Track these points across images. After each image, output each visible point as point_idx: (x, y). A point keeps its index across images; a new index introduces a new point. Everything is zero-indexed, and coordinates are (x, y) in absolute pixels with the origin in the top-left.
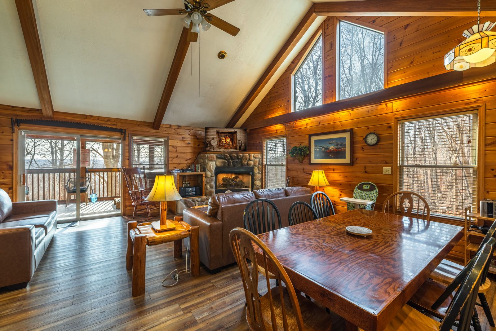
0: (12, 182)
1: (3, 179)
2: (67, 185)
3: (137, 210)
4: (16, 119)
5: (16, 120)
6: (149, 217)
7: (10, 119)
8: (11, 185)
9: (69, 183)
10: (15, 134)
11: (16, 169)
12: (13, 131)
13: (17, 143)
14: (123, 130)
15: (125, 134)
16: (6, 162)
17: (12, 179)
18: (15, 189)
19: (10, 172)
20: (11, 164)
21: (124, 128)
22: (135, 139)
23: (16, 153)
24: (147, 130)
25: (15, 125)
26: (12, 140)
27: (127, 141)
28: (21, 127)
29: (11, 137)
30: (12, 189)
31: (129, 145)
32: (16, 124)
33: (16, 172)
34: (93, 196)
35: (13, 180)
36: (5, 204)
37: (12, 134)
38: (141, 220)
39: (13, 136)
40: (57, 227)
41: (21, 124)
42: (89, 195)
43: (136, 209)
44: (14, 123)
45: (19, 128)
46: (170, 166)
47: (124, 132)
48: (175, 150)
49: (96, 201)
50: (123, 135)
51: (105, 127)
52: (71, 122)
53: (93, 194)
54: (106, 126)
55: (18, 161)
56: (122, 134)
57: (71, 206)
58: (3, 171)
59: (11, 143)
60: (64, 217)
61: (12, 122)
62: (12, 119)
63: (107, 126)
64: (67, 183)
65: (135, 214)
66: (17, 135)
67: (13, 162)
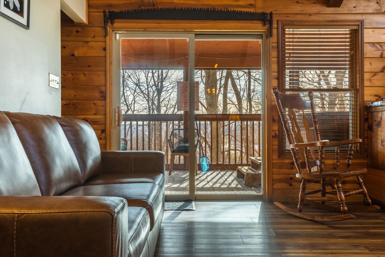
0: (106, 121)
1: (95, 114)
2: (171, 139)
3: (307, 191)
4: (110, 12)
5: (109, 14)
6: (344, 212)
7: (103, 14)
8: (104, 125)
9: (172, 137)
10: (108, 38)
11: (109, 98)
12: (106, 33)
13: (111, 53)
14: (266, 14)
15: (271, 23)
16: (98, 86)
17: (105, 115)
18: (108, 133)
19: (104, 102)
20: (103, 89)
21: (268, 11)
22: (289, 34)
23: (109, 72)
24: (315, 11)
25: (107, 23)
26: (105, 49)
27: (274, 39)
28: (116, 25)
29: (102, 44)
30: (106, 132)
31: (278, 46)
32: (109, 21)
33: (109, 104)
34: (203, 161)
35: (105, 117)
36: (90, 149)
37: (104, 38)
38: (322, 216)
39: (105, 42)
40: (165, 209)
41: (116, 20)
42: (198, 160)
43: (304, 189)
44: (107, 19)
45: (114, 28)
46: (366, 92)
47: (269, 18)
48: (378, 54)
49: (208, 170)
50: (267, 26)
51: (234, 11)
52: (181, 9)
53: (204, 156)
54: (236, 9)
55: (112, 84)
56: (265, 25)
57: (175, 175)
58: (95, 102)
59: (102, 54)
60: (170, 190)
61: (104, 17)
62: (104, 12)
63: (239, 9)
64: (170, 137)
65: (302, 200)
66: (111, 39)
67: (105, 86)
